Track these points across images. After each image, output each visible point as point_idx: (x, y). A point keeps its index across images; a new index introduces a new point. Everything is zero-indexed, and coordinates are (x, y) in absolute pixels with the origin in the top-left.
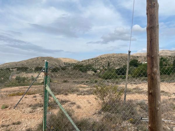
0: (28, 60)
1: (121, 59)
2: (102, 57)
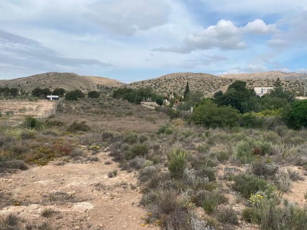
0: (28, 78)
1: (202, 83)
2: (167, 79)
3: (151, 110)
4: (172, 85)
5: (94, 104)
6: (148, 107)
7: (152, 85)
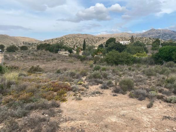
1: (87, 40)
3: (66, 56)
4: (70, 41)
5: (29, 54)
6: (64, 54)
7: (58, 41)
